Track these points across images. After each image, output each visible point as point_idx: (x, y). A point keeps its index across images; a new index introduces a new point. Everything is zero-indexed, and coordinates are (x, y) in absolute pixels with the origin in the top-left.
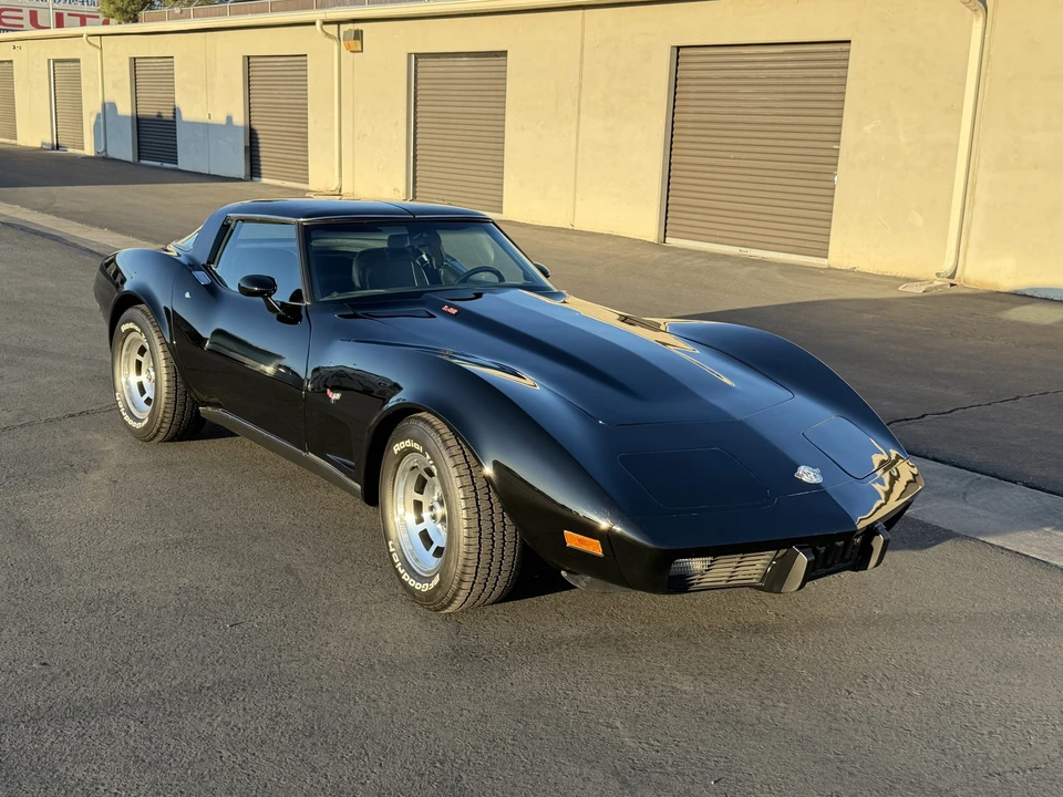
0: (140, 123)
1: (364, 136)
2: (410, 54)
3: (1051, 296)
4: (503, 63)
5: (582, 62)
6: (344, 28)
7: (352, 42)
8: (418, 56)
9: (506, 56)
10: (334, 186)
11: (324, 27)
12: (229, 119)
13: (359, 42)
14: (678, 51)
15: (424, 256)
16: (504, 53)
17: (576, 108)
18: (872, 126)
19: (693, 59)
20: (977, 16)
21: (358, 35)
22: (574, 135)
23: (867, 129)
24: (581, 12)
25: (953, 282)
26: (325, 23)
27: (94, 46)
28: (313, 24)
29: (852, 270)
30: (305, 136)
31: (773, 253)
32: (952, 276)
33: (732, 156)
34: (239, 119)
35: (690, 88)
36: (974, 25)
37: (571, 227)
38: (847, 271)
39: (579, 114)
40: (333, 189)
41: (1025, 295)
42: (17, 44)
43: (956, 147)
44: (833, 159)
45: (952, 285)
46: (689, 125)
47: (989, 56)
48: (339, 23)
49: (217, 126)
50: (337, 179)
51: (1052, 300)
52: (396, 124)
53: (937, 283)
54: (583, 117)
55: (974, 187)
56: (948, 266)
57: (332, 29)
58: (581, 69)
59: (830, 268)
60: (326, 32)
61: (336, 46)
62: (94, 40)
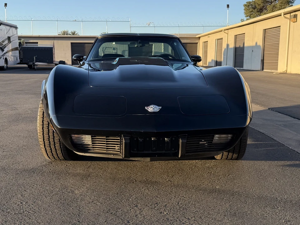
0: (236, 49)
6: (292, 14)
7: (293, 19)
21: (295, 16)
26: (285, 14)
27: (226, 33)
28: (281, 15)
40: (285, 71)
42: (209, 36)
57: (288, 16)
60: (285, 17)
61: (289, 21)
62: (226, 31)
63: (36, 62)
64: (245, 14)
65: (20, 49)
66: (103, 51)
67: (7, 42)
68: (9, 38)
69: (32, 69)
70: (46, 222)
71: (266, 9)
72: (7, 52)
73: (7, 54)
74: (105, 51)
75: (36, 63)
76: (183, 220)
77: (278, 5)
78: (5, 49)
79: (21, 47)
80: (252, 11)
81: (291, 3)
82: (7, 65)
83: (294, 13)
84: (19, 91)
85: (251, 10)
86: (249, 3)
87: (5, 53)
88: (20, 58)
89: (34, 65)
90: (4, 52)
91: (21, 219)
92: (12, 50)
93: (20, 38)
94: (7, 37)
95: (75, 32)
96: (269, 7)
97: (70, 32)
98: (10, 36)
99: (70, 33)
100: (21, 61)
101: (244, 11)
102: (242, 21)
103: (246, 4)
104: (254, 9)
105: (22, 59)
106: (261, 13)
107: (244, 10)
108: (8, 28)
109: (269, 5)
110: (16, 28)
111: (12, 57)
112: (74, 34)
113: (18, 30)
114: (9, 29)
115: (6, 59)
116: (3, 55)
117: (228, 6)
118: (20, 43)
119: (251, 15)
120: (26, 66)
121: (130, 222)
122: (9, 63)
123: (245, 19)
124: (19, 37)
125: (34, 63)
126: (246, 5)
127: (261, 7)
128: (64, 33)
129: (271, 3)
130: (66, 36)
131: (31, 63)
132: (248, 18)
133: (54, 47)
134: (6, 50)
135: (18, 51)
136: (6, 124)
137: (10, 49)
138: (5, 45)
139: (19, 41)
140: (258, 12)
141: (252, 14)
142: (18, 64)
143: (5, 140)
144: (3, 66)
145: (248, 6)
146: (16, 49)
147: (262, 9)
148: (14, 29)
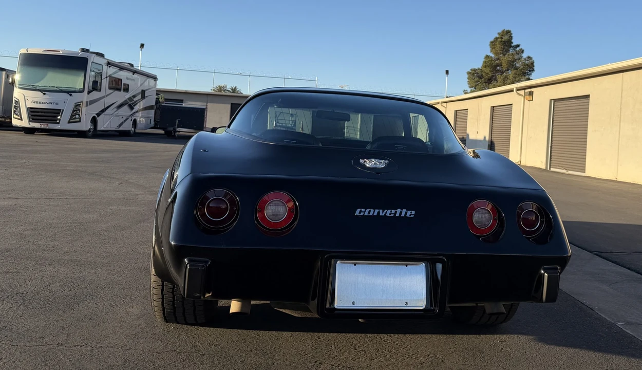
2: (551, 100)
4: (588, 101)
5: (622, 97)
6: (527, 91)
7: (528, 97)
8: (555, 100)
9: (589, 97)
11: (518, 92)
12: (485, 138)
13: (531, 97)
16: (588, 97)
17: (619, 120)
21: (531, 94)
22: (618, 133)
26: (517, 90)
28: (513, 91)
30: (509, 139)
34: (487, 138)
37: (616, 180)
39: (620, 123)
48: (524, 89)
49: (480, 141)
54: (621, 124)
57: (522, 92)
58: (621, 100)
60: (518, 94)
61: (523, 98)
62: (444, 105)
63: (178, 127)
64: (469, 83)
65: (157, 108)
66: (276, 118)
67: (139, 97)
68: (143, 92)
69: (170, 137)
70: (218, 334)
71: (496, 80)
72: (137, 112)
73: (137, 114)
74: (279, 118)
75: (178, 129)
76: (384, 337)
77: (511, 76)
78: (135, 107)
79: (158, 105)
80: (477, 82)
81: (528, 75)
82: (135, 130)
83: (529, 90)
84: (157, 167)
85: (476, 80)
86: (475, 70)
87: (134, 113)
88: (155, 120)
89: (175, 131)
90: (134, 111)
91: (187, 330)
92: (146, 109)
93: (159, 92)
94: (141, 91)
95: (235, 88)
96: (499, 78)
97: (228, 88)
98: (144, 89)
99: (230, 89)
100: (155, 124)
101: (468, 80)
102: (466, 93)
103: (471, 71)
104: (481, 78)
105: (157, 121)
106: (489, 84)
107: (468, 78)
108: (144, 78)
109: (500, 76)
110: (155, 78)
111: (144, 119)
112: (234, 90)
113: (158, 82)
114: (145, 81)
115: (135, 122)
116: (132, 115)
117: (447, 72)
118: (157, 99)
119: (476, 86)
120: (162, 132)
121: (321, 337)
122: (139, 126)
123: (469, 90)
124: (157, 91)
125: (175, 129)
126: (470, 73)
127: (489, 77)
128: (221, 89)
129: (503, 73)
130: (223, 93)
131: (171, 129)
132: (473, 89)
133: (207, 108)
134: (137, 108)
135: (153, 111)
136: (146, 213)
137: (142, 108)
138: (136, 101)
139: (156, 97)
140: (486, 83)
141: (478, 85)
142: (152, 128)
143: (149, 234)
144: (129, 131)
145: (473, 74)
146: (151, 108)
147: (490, 79)
148: (152, 81)
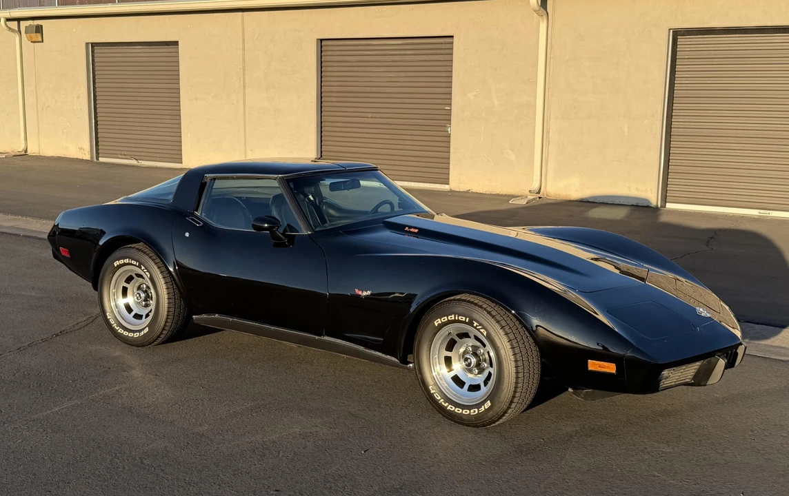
1: (48, 107)
2: (87, 44)
3: (606, 201)
4: (174, 50)
5: (244, 49)
6: (24, 24)
7: (33, 35)
8: (94, 45)
9: (178, 45)
10: (21, 148)
11: (8, 23)
13: (39, 35)
14: (321, 42)
15: (311, 197)
16: (176, 43)
17: (242, 83)
18: (474, 93)
19: (334, 48)
20: (543, 20)
21: (39, 29)
22: (241, 103)
23: (470, 95)
24: (240, 13)
25: (539, 195)
26: (8, 20)
29: (468, 192)
31: (406, 183)
32: (539, 193)
33: (370, 116)
35: (334, 69)
36: (541, 25)
38: (464, 192)
39: (244, 88)
40: (20, 150)
41: (589, 202)
43: (535, 106)
44: (447, 117)
45: (540, 198)
46: (335, 95)
47: (552, 46)
48: (19, 20)
50: (23, 142)
51: (607, 204)
52: (78, 98)
53: (531, 197)
54: (248, 89)
55: (548, 132)
56: (535, 186)
57: (14, 25)
58: (244, 54)
59: (451, 191)
60: (10, 29)
61: (18, 37)
83: (31, 21)
